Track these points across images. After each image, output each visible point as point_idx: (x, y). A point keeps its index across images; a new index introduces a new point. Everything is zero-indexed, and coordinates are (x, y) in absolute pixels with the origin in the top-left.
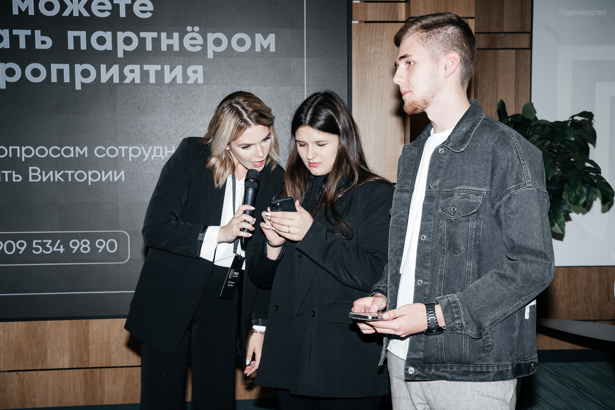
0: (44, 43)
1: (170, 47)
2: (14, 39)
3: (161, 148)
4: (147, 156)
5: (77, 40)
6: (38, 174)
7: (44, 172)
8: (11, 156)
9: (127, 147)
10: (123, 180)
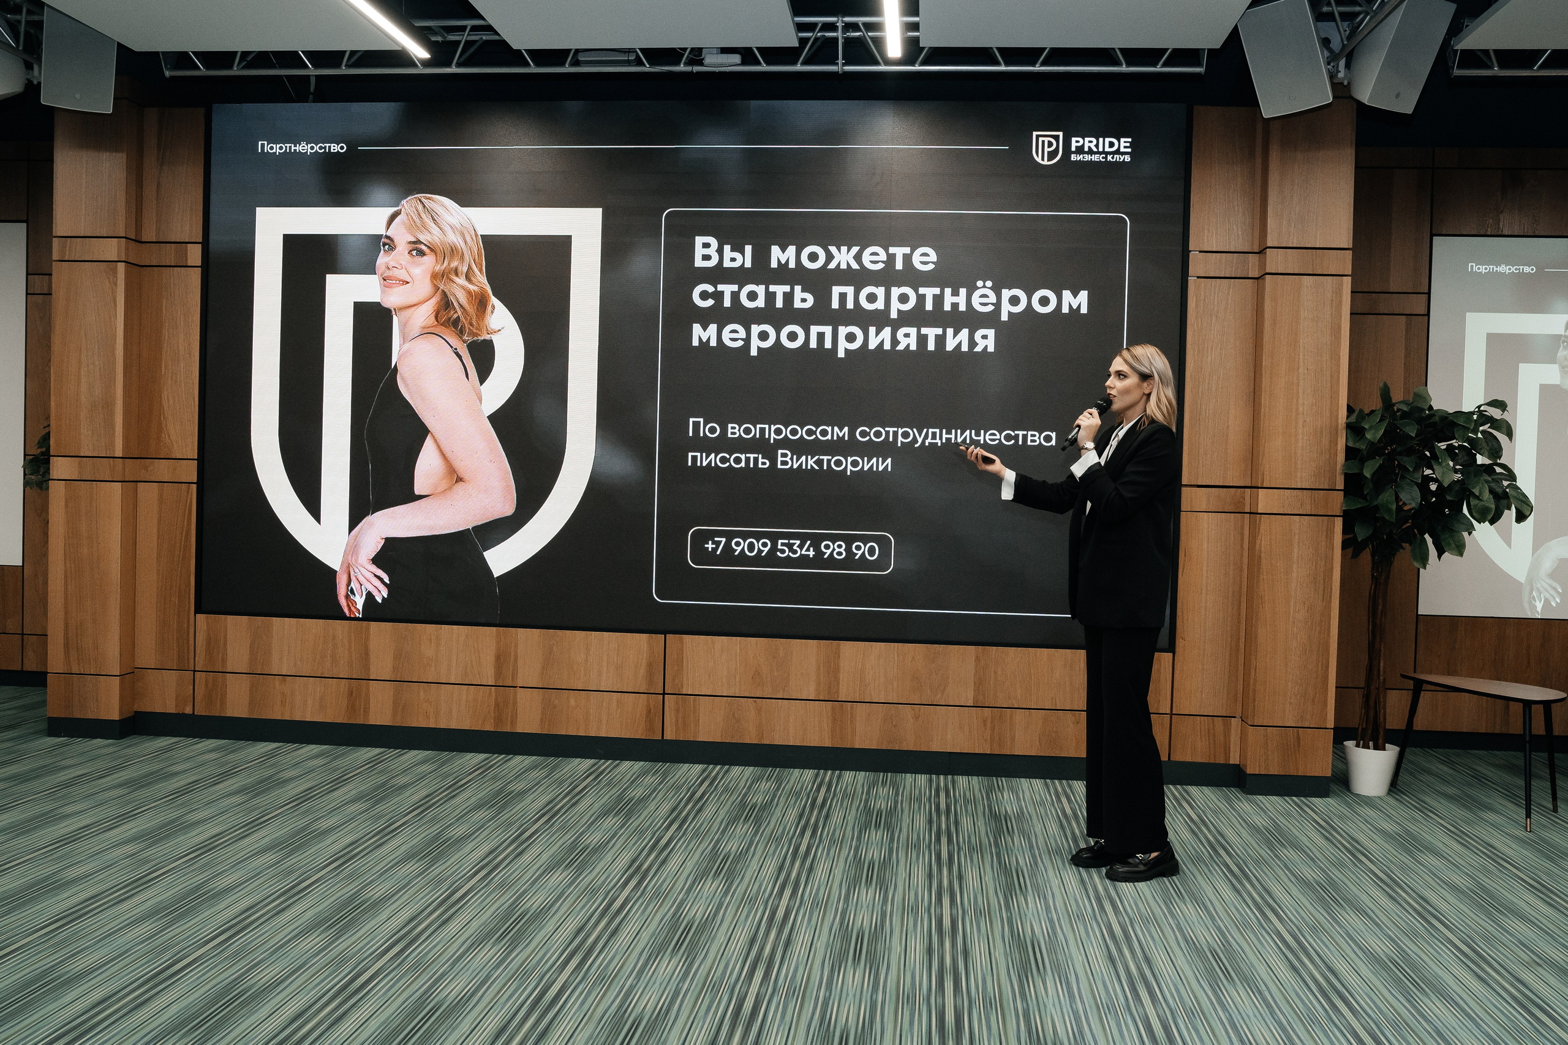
0: (804, 300)
1: (955, 306)
2: (770, 297)
3: (938, 431)
4: (920, 440)
5: (843, 297)
6: (788, 459)
7: (795, 457)
8: (758, 436)
9: (896, 429)
10: (889, 470)
